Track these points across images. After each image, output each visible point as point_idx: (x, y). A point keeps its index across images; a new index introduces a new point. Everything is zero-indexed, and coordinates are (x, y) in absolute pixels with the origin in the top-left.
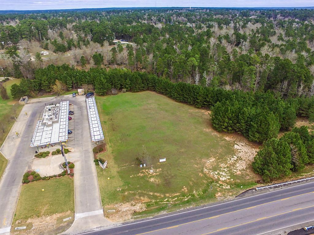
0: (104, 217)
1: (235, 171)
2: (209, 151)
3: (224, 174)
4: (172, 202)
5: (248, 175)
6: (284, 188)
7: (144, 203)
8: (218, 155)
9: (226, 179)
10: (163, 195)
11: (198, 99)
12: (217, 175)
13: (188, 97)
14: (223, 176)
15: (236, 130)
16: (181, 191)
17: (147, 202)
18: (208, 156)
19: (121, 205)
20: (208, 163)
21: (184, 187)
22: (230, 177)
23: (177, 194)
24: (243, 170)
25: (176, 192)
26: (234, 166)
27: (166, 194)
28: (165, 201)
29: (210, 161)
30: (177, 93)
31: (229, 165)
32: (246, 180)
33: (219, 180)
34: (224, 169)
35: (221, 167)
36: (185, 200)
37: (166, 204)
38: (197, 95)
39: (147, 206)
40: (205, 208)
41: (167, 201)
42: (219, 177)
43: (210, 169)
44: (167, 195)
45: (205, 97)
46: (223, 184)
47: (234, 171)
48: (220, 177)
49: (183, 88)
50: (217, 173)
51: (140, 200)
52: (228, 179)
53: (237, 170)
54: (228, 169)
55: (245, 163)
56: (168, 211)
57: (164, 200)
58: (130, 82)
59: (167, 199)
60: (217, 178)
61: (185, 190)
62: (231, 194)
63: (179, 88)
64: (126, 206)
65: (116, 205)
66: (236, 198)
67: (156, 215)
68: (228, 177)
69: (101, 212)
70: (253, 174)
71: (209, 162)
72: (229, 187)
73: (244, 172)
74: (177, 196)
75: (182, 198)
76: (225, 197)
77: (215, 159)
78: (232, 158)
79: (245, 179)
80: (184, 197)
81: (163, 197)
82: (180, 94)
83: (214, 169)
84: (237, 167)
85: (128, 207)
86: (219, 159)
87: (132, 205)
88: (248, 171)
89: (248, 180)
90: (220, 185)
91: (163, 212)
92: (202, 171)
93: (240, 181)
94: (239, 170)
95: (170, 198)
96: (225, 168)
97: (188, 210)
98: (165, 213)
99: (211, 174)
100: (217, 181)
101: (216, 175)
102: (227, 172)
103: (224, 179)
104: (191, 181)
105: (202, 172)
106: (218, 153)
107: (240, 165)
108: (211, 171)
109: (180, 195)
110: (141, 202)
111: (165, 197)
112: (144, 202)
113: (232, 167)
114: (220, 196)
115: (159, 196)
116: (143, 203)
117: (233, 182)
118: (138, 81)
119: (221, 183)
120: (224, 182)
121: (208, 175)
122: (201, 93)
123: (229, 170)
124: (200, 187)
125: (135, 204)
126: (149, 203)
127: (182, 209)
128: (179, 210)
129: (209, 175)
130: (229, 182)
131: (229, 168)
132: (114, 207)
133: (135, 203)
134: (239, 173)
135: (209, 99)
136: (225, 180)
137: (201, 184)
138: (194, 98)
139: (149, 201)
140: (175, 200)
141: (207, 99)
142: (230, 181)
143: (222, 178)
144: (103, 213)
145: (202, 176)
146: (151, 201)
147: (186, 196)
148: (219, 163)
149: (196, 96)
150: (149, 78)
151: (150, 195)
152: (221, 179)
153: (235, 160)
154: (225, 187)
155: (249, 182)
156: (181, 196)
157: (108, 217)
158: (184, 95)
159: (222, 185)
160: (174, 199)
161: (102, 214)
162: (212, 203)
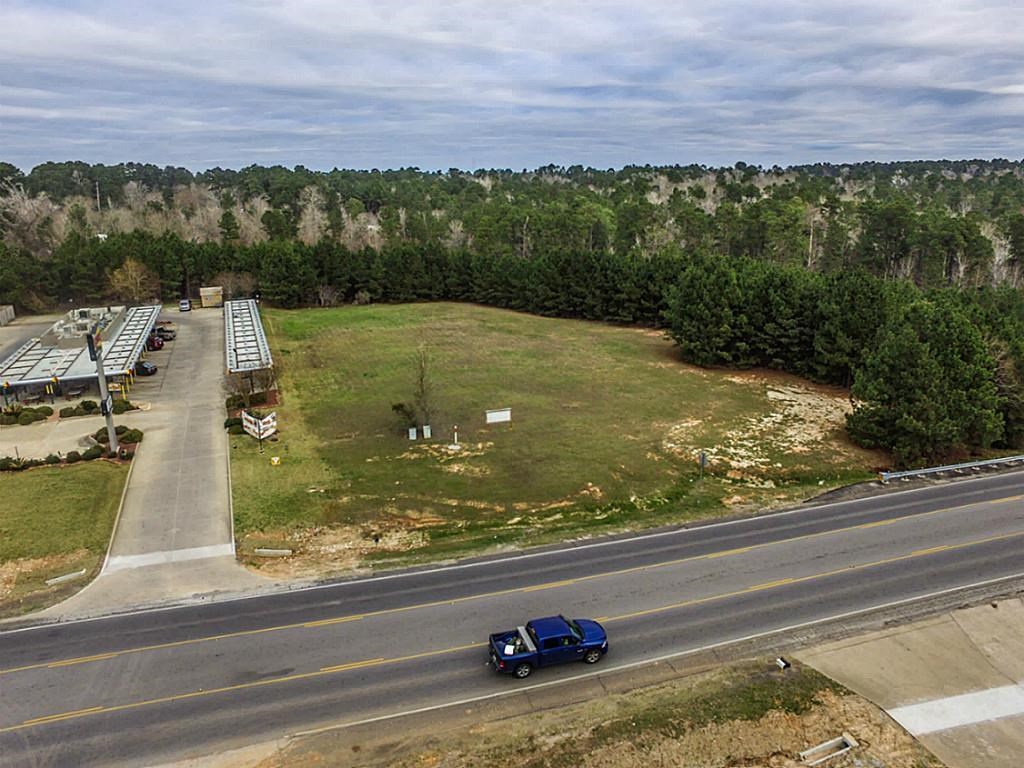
0: (236, 566)
1: (785, 445)
2: (676, 406)
3: (742, 452)
4: (542, 524)
5: (839, 453)
6: (986, 477)
7: (419, 529)
8: (711, 412)
9: (754, 464)
10: (501, 506)
11: (618, 291)
12: (716, 454)
13: (583, 290)
14: (742, 458)
15: (765, 350)
16: (577, 496)
17: (430, 527)
18: (675, 416)
19: (320, 532)
20: (676, 429)
21: (590, 484)
22: (768, 460)
23: (563, 504)
24: (815, 442)
25: (556, 496)
26: (778, 435)
27: (515, 504)
28: (509, 522)
29: (685, 425)
30: (547, 285)
31: (757, 433)
32: (835, 466)
33: (731, 468)
34: (739, 442)
35: (730, 438)
36: (597, 518)
37: (516, 529)
38: (616, 277)
39: (432, 538)
40: (684, 530)
41: (519, 523)
42: (726, 459)
43: (689, 444)
44: (522, 506)
45: (642, 282)
46: (745, 479)
47: (780, 446)
48: (732, 459)
49: (566, 265)
50: (715, 450)
51: (400, 520)
52: (763, 463)
53: (792, 442)
54: (757, 442)
55: (818, 427)
56: (523, 544)
57: (508, 520)
58: (384, 269)
59: (517, 519)
60: (717, 461)
61: (595, 491)
62: (782, 496)
63: (553, 266)
64: (339, 539)
65: (296, 535)
66: (806, 504)
67: (472, 554)
68: (762, 460)
69: (230, 549)
70: (856, 451)
71: (678, 427)
72: (769, 484)
73: (820, 446)
74: (562, 510)
75: (583, 514)
76: (761, 503)
77: (700, 421)
78: (766, 417)
79: (829, 463)
80: (593, 511)
81: (501, 513)
82: (557, 286)
83: (704, 442)
84: (791, 436)
85: (346, 540)
86: (714, 420)
87: (366, 535)
88: (835, 444)
89: (842, 464)
90: (735, 481)
91: (503, 547)
92: (657, 449)
93: (809, 468)
94: (800, 443)
95: (533, 515)
96: (745, 439)
97: (613, 538)
98: (511, 548)
99: (693, 453)
100: (721, 471)
101: (712, 454)
102: (755, 449)
103: (745, 464)
104: (615, 471)
105: (658, 451)
106: (709, 409)
107: (799, 432)
108: (691, 447)
109: (574, 506)
110: (409, 525)
111: (511, 513)
112: (418, 526)
113: (772, 438)
114: (739, 503)
115: (485, 509)
116: (414, 530)
117: (784, 470)
118: (412, 263)
119: (739, 478)
120: (750, 471)
121: (683, 456)
122: (630, 268)
123: (760, 445)
124: (656, 486)
125: (380, 531)
126: (441, 531)
127: (586, 538)
128: (573, 540)
129: (686, 457)
130: (768, 471)
131: (761, 439)
132: (288, 539)
133: (380, 527)
134: (799, 449)
135: (657, 288)
136: (752, 466)
137: (658, 479)
138: (606, 292)
139: (443, 523)
140: (553, 521)
141: (651, 287)
142: (775, 469)
143: (739, 461)
144: (234, 552)
145: (656, 458)
146: (451, 523)
147: (600, 509)
148: (721, 430)
149: (611, 284)
150: (449, 258)
151: (448, 505)
152: (734, 464)
153: (778, 421)
154: (754, 486)
155: (846, 470)
156: (578, 508)
157: (255, 565)
158: (569, 287)
159: (742, 480)
160: (549, 519)
161: (232, 555)
162: (714, 518)
